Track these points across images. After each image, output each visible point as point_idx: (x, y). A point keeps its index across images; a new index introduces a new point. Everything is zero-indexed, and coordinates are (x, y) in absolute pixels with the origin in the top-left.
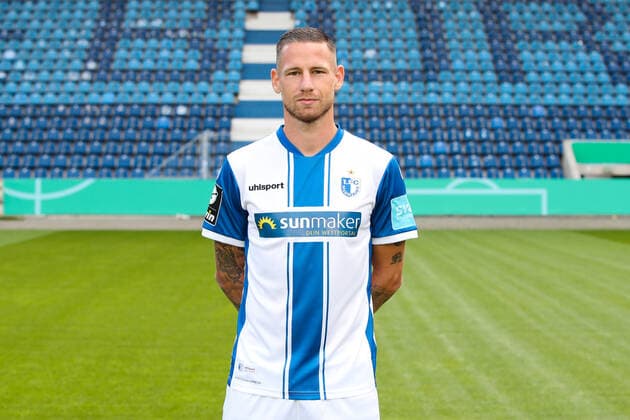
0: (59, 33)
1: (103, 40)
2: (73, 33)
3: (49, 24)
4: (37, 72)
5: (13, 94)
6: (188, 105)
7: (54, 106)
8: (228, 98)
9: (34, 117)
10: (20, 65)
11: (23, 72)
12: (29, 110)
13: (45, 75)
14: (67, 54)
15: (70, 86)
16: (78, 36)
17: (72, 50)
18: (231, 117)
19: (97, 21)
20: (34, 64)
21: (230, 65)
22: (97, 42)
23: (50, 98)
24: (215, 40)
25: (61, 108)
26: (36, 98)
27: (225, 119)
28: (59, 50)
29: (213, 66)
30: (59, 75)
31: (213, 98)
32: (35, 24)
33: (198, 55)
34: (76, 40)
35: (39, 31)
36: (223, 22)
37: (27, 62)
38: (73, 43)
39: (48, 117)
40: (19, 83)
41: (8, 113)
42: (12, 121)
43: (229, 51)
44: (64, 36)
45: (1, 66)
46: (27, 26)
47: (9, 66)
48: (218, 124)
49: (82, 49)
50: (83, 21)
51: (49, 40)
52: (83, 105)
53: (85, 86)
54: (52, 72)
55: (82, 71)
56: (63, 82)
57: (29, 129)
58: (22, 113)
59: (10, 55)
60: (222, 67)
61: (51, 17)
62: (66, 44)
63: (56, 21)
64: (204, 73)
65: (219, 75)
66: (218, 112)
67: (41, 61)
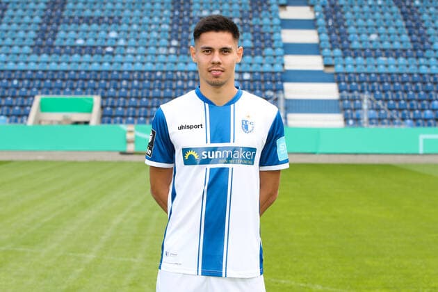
0: (146, 19)
1: (179, 25)
2: (156, 19)
3: (137, 12)
4: (136, 47)
5: (122, 63)
6: (251, 73)
7: (154, 72)
8: (278, 68)
9: (140, 80)
10: (122, 42)
11: (126, 47)
12: (136, 75)
13: (142, 49)
14: (155, 34)
15: (162, 58)
16: (161, 21)
17: (159, 32)
18: (283, 81)
19: (173, 11)
20: (132, 41)
21: (275, 44)
22: (175, 26)
23: (149, 66)
24: (261, 26)
25: (159, 74)
26: (138, 66)
27: (279, 83)
28: (149, 32)
29: (263, 45)
30: (152, 49)
31: (267, 68)
32: (127, 12)
33: (250, 36)
34: (160, 25)
35: (131, 18)
36: (263, 13)
37: (127, 40)
38: (157, 27)
39: (150, 80)
40: (124, 55)
41: (120, 76)
42: (124, 83)
43: (272, 34)
44: (150, 21)
45: (109, 43)
46: (122, 14)
47: (114, 43)
48: (274, 87)
49: (165, 31)
50: (162, 11)
51: (140, 25)
52: (174, 72)
53: (173, 58)
54: (147, 47)
55: (169, 47)
56: (156, 55)
57: (138, 89)
58: (131, 77)
59: (113, 35)
60: (270, 46)
61: (138, 8)
62: (153, 27)
63: (142, 11)
64: (258, 49)
65: (268, 51)
66: (273, 78)
67: (137, 40)
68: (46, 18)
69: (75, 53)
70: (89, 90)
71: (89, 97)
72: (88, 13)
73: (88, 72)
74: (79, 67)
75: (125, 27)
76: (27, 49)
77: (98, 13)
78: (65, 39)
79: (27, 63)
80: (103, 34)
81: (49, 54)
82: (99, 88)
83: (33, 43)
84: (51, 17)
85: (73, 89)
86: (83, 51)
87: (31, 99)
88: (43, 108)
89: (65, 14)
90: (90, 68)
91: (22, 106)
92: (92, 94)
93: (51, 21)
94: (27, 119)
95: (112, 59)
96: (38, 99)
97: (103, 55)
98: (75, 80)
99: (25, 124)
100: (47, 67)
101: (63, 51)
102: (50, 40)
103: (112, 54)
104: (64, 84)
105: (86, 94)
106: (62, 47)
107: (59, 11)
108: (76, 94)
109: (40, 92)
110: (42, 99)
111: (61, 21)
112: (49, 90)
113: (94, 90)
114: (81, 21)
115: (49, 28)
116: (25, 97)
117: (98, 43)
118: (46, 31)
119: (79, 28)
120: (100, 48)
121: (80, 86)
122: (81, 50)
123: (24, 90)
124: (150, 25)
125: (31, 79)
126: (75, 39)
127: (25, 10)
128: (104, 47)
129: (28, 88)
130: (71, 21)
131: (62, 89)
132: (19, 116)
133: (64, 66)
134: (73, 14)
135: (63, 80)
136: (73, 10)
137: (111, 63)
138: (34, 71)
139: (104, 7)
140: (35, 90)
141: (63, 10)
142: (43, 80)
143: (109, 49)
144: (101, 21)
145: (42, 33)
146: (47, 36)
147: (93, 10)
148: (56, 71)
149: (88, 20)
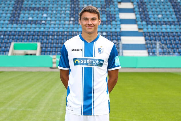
0: (59, 9)
1: (74, 11)
2: (64, 9)
3: (55, 5)
4: (55, 21)
5: (49, 28)
6: (107, 32)
7: (64, 32)
8: (118, 30)
9: (57, 36)
10: (49, 19)
11: (51, 21)
12: (55, 33)
13: (58, 22)
14: (63, 15)
15: (67, 26)
16: (66, 10)
17: (65, 14)
18: (120, 36)
19: (71, 5)
20: (53, 18)
21: (116, 20)
22: (72, 12)
23: (61, 29)
24: (110, 11)
25: (66, 33)
26: (56, 29)
27: (119, 37)
28: (61, 14)
29: (111, 20)
30: (62, 22)
31: (113, 30)
32: (51, 5)
33: (105, 16)
34: (66, 11)
35: (53, 8)
36: (111, 6)
37: (51, 18)
38: (64, 12)
39: (62, 36)
40: (50, 24)
41: (49, 34)
42: (51, 37)
43: (115, 15)
44: (61, 9)
45: (43, 19)
46: (48, 6)
47: (46, 19)
48: (117, 38)
49: (68, 14)
50: (66, 5)
51: (57, 11)
52: (73, 32)
53: (72, 26)
54: (60, 21)
55: (70, 21)
56: (64, 24)
57: (57, 39)
58: (53, 34)
59: (45, 15)
60: (114, 20)
61: (56, 3)
62: (62, 12)
63: (57, 5)
64: (109, 22)
65: (114, 22)
66: (116, 34)
67: (56, 18)
68: (15, 8)
69: (28, 24)
70: (35, 40)
71: (35, 43)
72: (33, 6)
73: (34, 32)
74: (30, 30)
75: (50, 12)
76: (7, 22)
77: (38, 6)
78: (24, 17)
79: (7, 28)
80: (40, 15)
81: (17, 24)
82: (39, 39)
83: (9, 19)
84: (17, 7)
85: (28, 39)
86: (32, 23)
87: (9, 44)
88: (15, 48)
89: (23, 6)
90: (35, 30)
91: (6, 47)
92: (36, 42)
93: (17, 9)
94: (8, 53)
95: (45, 26)
96: (13, 44)
97: (41, 24)
98: (29, 35)
99: (8, 55)
100: (16, 30)
101: (23, 22)
102: (17, 18)
103: (45, 24)
104: (24, 37)
105: (34, 42)
106: (22, 21)
107: (21, 5)
108: (30, 42)
109: (13, 41)
110: (15, 44)
111: (22, 9)
112: (17, 40)
113: (37, 40)
114: (31, 9)
115: (16, 12)
116: (7, 43)
117: (39, 19)
118: (15, 14)
119: (30, 12)
120: (39, 22)
121: (31, 38)
122: (31, 22)
123: (6, 40)
124: (61, 11)
125: (9, 35)
126: (28, 17)
127: (5, 4)
128: (41, 21)
129: (8, 39)
130: (26, 9)
131: (23, 39)
132: (5, 51)
133: (24, 29)
134: (27, 6)
135: (24, 35)
136: (27, 4)
137: (44, 28)
138: (10, 32)
139: (40, 3)
140: (11, 40)
141: (22, 4)
142: (14, 35)
143: (43, 22)
144: (39, 9)
145: (13, 15)
146: (15, 16)
147: (36, 5)
148: (20, 32)
149: (34, 9)
